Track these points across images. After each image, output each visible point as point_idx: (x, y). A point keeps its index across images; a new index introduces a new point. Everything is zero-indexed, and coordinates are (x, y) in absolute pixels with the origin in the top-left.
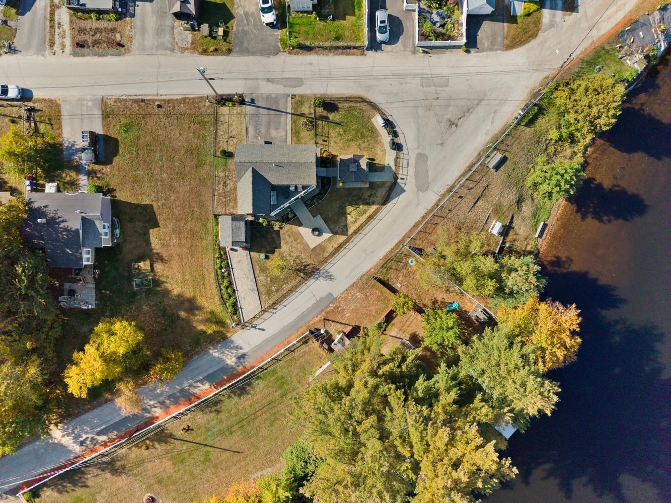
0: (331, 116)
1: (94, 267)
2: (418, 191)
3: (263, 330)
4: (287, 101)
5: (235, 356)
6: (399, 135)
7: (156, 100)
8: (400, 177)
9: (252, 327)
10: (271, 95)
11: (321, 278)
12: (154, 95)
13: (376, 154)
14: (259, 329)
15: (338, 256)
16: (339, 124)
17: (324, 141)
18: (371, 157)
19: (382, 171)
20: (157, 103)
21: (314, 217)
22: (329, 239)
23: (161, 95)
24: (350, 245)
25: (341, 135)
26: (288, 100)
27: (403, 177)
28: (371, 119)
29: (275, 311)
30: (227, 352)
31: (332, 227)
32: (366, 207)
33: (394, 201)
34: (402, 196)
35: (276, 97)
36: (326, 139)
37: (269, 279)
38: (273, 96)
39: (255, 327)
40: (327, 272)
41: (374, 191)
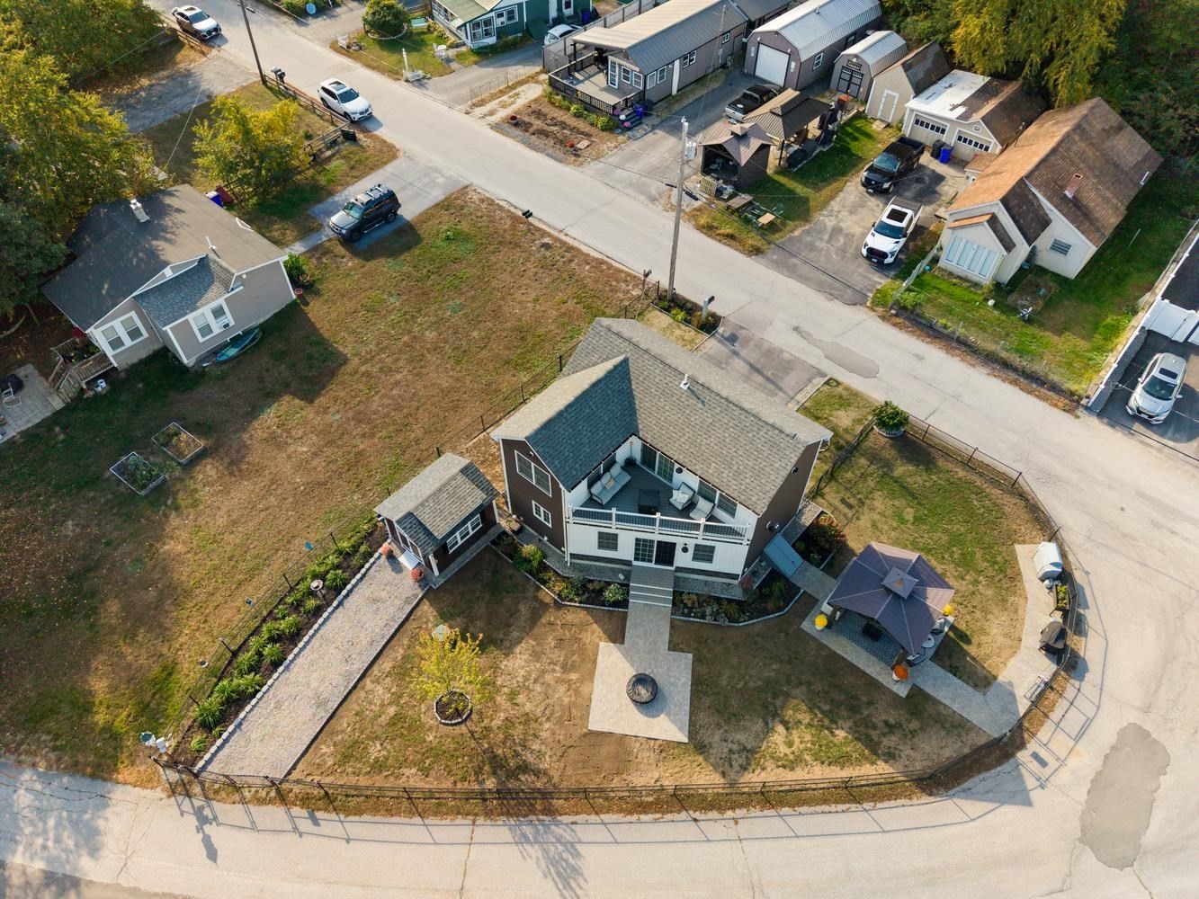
0: (901, 469)
1: (110, 374)
2: (1081, 840)
3: (212, 854)
4: (810, 381)
5: (49, 861)
6: (1090, 633)
7: (550, 235)
8: (1032, 746)
9: (198, 813)
10: (782, 351)
11: (534, 851)
12: (555, 229)
13: (983, 632)
14: (207, 842)
15: (649, 828)
16: (913, 495)
17: (843, 501)
18: (962, 627)
19: (976, 686)
20: (546, 240)
21: (673, 647)
22: (666, 749)
23: (566, 235)
24: (716, 825)
25: (902, 521)
26: (815, 381)
27: (1043, 754)
28: (1015, 542)
29: (304, 825)
30: (51, 822)
31: (703, 718)
32: (855, 748)
33: (973, 807)
34: (1010, 812)
35: (789, 362)
36: (852, 501)
37: (392, 710)
38: (786, 356)
39: (203, 820)
40: (571, 846)
41: (915, 725)
